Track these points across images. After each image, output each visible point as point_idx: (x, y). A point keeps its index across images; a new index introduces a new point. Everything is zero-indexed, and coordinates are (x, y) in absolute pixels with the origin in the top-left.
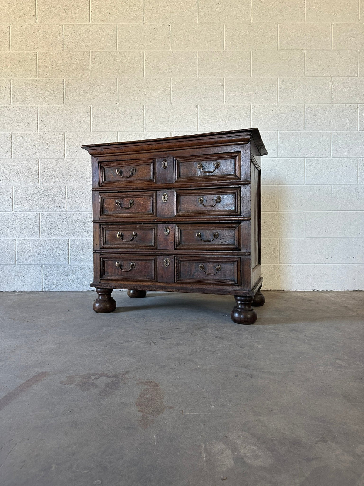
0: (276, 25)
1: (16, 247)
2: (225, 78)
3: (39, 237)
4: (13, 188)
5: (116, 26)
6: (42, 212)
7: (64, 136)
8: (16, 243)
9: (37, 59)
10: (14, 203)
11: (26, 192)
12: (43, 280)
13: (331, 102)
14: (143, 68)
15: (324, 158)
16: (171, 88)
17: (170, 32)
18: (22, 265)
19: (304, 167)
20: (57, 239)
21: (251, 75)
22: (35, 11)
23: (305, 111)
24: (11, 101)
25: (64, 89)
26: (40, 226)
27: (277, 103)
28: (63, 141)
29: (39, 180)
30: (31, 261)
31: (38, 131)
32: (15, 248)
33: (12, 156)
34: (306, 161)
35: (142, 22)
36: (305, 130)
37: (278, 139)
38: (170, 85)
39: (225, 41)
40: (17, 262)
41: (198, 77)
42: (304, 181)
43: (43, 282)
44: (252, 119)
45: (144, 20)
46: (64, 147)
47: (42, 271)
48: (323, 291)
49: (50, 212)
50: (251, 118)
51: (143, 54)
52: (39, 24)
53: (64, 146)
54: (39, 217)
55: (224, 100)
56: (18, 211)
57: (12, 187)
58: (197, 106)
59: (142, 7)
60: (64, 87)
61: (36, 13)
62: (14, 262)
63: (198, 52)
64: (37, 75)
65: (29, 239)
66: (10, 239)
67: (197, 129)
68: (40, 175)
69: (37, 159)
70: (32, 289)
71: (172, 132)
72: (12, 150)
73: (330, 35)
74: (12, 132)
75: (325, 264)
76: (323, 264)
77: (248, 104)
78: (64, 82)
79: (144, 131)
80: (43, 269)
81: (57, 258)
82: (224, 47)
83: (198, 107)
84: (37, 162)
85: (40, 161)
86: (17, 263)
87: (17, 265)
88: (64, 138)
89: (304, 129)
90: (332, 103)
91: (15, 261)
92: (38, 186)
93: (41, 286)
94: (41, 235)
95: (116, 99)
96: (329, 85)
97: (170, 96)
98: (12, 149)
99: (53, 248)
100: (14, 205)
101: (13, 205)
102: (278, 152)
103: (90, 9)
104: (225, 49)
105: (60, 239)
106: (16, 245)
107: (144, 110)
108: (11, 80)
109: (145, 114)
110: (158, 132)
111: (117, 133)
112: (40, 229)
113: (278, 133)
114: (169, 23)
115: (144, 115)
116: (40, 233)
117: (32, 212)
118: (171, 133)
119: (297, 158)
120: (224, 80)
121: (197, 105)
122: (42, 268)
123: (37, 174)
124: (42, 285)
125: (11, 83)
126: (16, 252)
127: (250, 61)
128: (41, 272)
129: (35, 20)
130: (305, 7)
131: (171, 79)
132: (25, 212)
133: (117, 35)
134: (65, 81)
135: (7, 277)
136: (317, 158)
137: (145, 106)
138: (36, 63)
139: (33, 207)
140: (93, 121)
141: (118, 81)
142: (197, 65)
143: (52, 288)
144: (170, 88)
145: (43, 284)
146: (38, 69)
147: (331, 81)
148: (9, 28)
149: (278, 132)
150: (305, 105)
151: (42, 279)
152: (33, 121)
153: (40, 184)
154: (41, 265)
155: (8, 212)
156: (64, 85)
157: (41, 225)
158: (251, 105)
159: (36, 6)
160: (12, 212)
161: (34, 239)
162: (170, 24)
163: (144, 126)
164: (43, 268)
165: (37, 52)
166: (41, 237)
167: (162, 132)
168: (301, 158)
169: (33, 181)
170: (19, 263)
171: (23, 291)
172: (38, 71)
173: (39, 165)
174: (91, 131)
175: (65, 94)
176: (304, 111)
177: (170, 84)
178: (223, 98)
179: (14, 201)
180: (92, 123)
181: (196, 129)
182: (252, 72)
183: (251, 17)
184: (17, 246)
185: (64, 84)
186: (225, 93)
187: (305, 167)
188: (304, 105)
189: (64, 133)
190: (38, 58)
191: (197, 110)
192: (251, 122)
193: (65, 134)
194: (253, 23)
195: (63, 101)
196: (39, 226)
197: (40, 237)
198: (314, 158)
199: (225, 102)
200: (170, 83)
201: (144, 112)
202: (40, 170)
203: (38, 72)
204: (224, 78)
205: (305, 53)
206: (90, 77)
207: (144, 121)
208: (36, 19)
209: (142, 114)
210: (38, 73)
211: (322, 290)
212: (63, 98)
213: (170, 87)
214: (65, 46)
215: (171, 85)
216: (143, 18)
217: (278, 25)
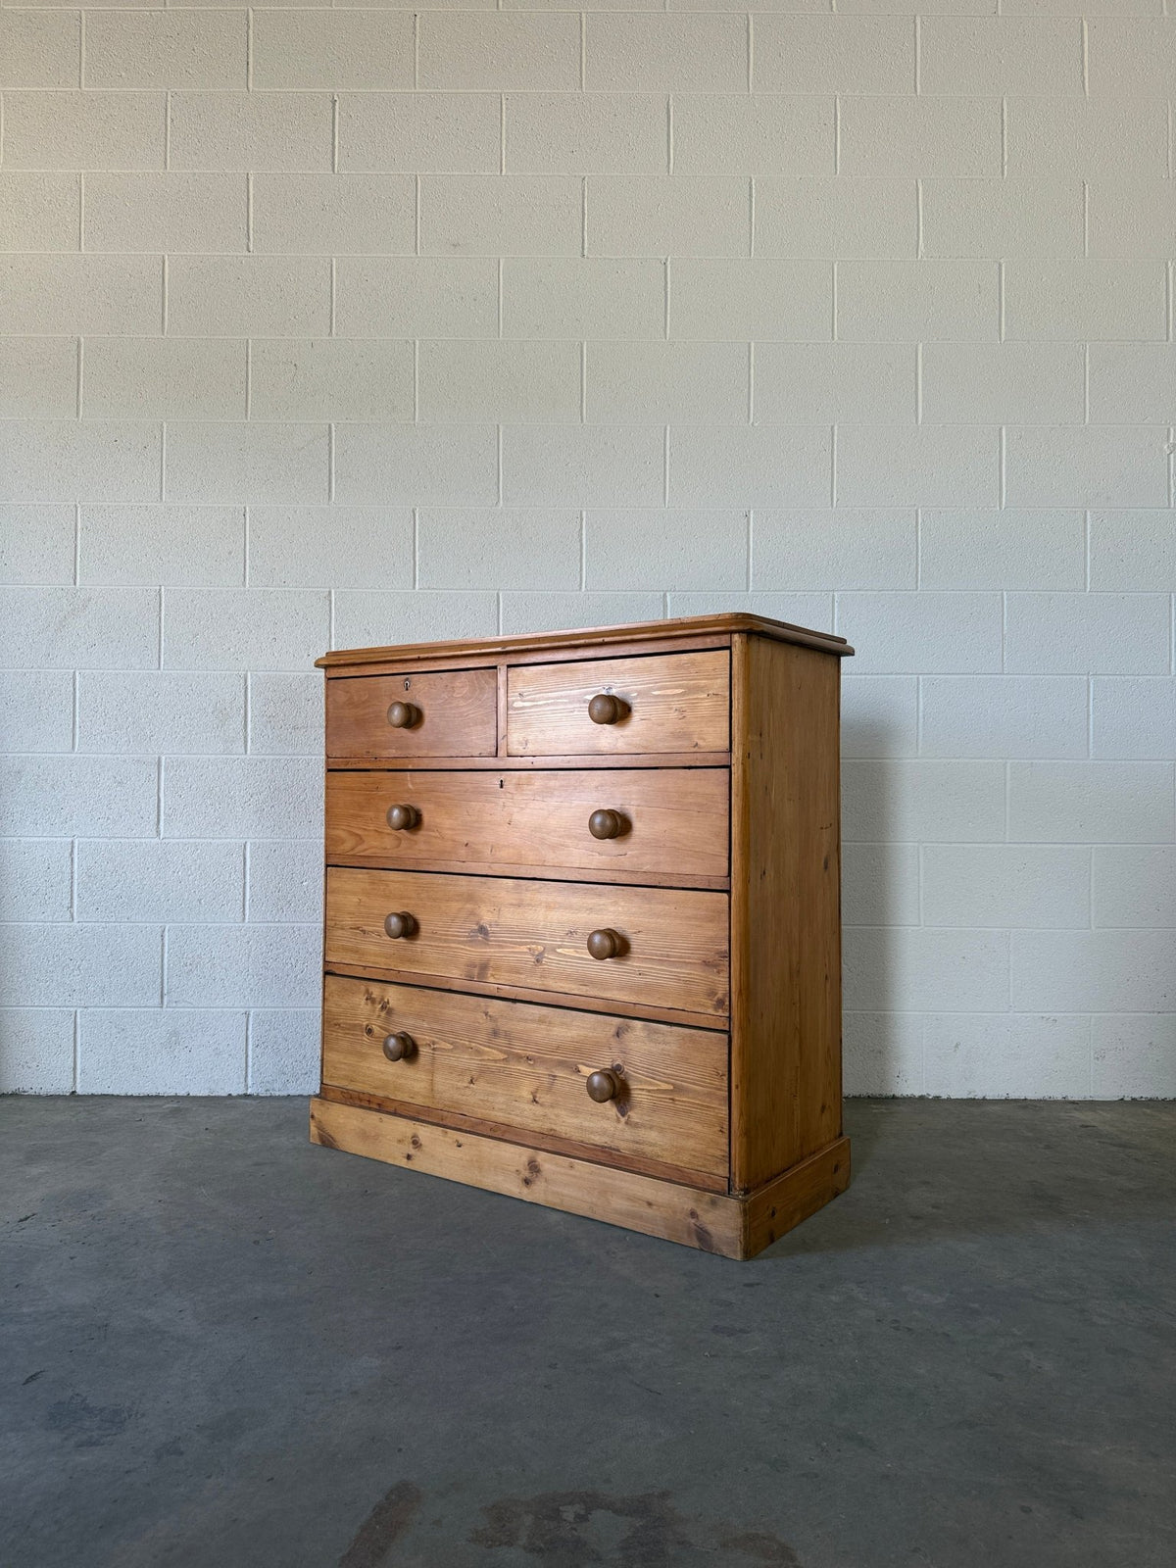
0: (996, 266)
1: (166, 950)
2: (836, 428)
3: (240, 920)
4: (163, 763)
5: (496, 262)
6: (252, 841)
7: (330, 601)
8: (166, 938)
9: (250, 361)
10: (162, 809)
11: (204, 777)
12: (250, 1060)
13: (1169, 504)
14: (582, 395)
15: (1148, 677)
16: (667, 457)
17: (666, 283)
18: (181, 1010)
19: (1088, 706)
20: (299, 924)
22: (246, 214)
23: (1088, 532)
24: (161, 491)
25: (330, 456)
26: (245, 883)
28: (327, 617)
29: (246, 737)
30: (213, 997)
31: (247, 585)
32: (163, 955)
33: (162, 663)
34: (1091, 685)
35: (579, 254)
36: (1088, 590)
37: (1005, 617)
39: (836, 311)
40: (166, 998)
42: (1088, 749)
43: (250, 1064)
45: (586, 246)
46: (330, 636)
47: (247, 1029)
48: (1151, 1100)
49: (278, 840)
51: (582, 351)
52: (256, 254)
53: (330, 632)
54: (244, 855)
56: (177, 834)
57: (159, 758)
58: (749, 511)
59: (580, 208)
60: (331, 448)
61: (248, 221)
62: (157, 1001)
63: (752, 344)
64: (246, 411)
65: (210, 925)
66: (148, 925)
68: (249, 722)
69: (242, 673)
70: (213, 1086)
71: (668, 594)
72: (163, 642)
73: (1164, 297)
74: (163, 588)
75: (1156, 1014)
76: (1150, 1012)
78: (330, 433)
80: (251, 1023)
81: (297, 989)
82: (833, 331)
84: (242, 681)
85: (252, 678)
86: (165, 1003)
87: (168, 1009)
88: (328, 608)
89: (1086, 587)
90: (1172, 506)
91: (162, 997)
92: (243, 757)
93: (242, 1080)
94: (247, 912)
95: (495, 487)
96: (1161, 449)
97: (665, 482)
98: (163, 638)
99: (286, 954)
100: (162, 817)
101: (159, 815)
102: (1005, 658)
103: (419, 211)
104: (836, 338)
105: (309, 924)
106: (166, 944)
107: (581, 525)
108: (165, 425)
109: (584, 536)
111: (498, 595)
112: (244, 894)
114: (663, 257)
115: (581, 540)
116: (244, 905)
117: (220, 838)
118: (665, 595)
119: (1065, 677)
120: (833, 434)
121: (747, 510)
122: (248, 1020)
123: (241, 718)
124: (246, 1076)
125: (164, 434)
126: (166, 967)
127: (916, 375)
128: (244, 1032)
129: (245, 241)
130: (1086, 214)
131: (668, 428)
132: (198, 840)
133: (501, 291)
134: (333, 429)
135: (133, 1049)
136: (1127, 677)
137: (584, 514)
138: (244, 373)
139: (223, 823)
140: (420, 557)
141: (501, 433)
142: (750, 385)
143: (276, 1086)
145: (250, 1070)
146: (250, 392)
147: (1168, 437)
148: (164, 264)
149: (1005, 593)
150: (1088, 513)
151: (247, 1056)
152: (230, 553)
153: (248, 752)
154: (243, 1010)
155: (143, 840)
156: (330, 442)
157: (248, 880)
158: (917, 511)
159: (248, 199)
160: (157, 840)
161: (225, 925)
162: (667, 259)
163: (581, 575)
164: (250, 1018)
165: (250, 341)
166: (247, 920)
168: (1078, 677)
169: (226, 741)
170: (174, 1005)
171: (182, 1093)
172: (250, 397)
173: (249, 690)
174: (414, 588)
175: (333, 471)
176: (1085, 530)
177: (665, 445)
179: (162, 804)
180: (417, 563)
182: (920, 410)
183: (918, 241)
184: (169, 949)
185: (330, 439)
187: (1091, 704)
188: (1086, 512)
189: (330, 592)
190: (250, 358)
192: (917, 564)
193: (333, 595)
194: (925, 259)
195: (327, 491)
196: (241, 884)
197: (244, 919)
198: (1118, 678)
200: (665, 441)
202: (249, 706)
203: (250, 402)
204: (832, 427)
205: (1087, 354)
206: (414, 419)
208: (249, 239)
209: (576, 536)
210: (249, 406)
211: (1149, 1097)
212: (326, 484)
214: (337, 321)
216: (583, 240)
217: (1000, 265)
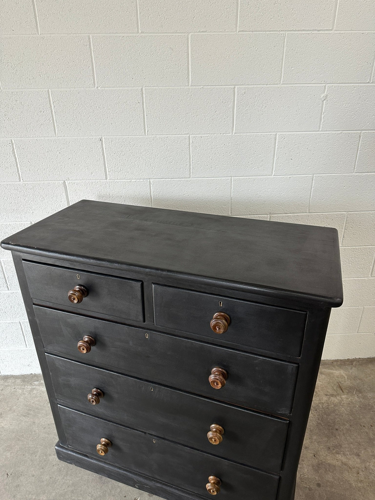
21: (188, 83)
27: (233, 130)
38: (50, 103)
41: (97, 87)
44: (191, 160)
50: (190, 157)
55: (145, 128)
67: (106, 175)
77: (185, 134)
79: (20, 181)
83: (103, 140)
110: (43, 182)
113: (232, 181)
144: (51, 109)
167: (50, 182)
178: (142, 125)
181: (105, 177)
186: (145, 116)
191: (102, 144)
199: (147, 131)
201: (13, 149)
207: (17, 165)
213: (51, 106)
215: (52, 102)
